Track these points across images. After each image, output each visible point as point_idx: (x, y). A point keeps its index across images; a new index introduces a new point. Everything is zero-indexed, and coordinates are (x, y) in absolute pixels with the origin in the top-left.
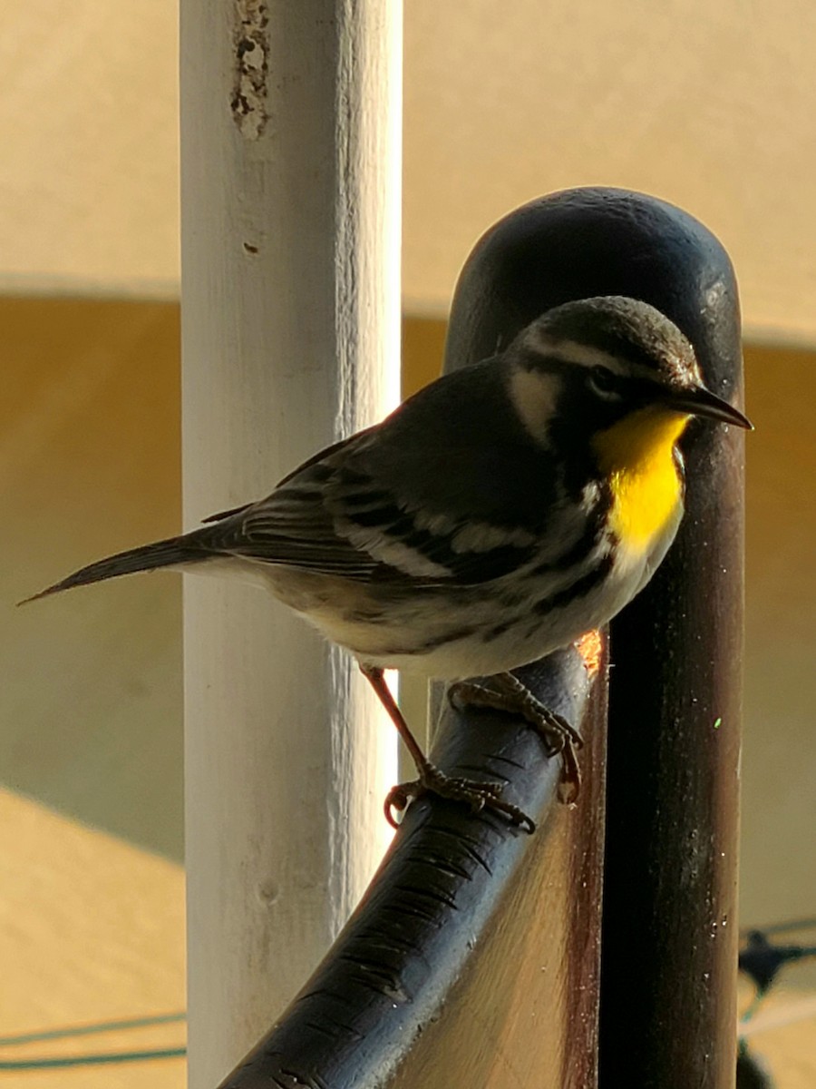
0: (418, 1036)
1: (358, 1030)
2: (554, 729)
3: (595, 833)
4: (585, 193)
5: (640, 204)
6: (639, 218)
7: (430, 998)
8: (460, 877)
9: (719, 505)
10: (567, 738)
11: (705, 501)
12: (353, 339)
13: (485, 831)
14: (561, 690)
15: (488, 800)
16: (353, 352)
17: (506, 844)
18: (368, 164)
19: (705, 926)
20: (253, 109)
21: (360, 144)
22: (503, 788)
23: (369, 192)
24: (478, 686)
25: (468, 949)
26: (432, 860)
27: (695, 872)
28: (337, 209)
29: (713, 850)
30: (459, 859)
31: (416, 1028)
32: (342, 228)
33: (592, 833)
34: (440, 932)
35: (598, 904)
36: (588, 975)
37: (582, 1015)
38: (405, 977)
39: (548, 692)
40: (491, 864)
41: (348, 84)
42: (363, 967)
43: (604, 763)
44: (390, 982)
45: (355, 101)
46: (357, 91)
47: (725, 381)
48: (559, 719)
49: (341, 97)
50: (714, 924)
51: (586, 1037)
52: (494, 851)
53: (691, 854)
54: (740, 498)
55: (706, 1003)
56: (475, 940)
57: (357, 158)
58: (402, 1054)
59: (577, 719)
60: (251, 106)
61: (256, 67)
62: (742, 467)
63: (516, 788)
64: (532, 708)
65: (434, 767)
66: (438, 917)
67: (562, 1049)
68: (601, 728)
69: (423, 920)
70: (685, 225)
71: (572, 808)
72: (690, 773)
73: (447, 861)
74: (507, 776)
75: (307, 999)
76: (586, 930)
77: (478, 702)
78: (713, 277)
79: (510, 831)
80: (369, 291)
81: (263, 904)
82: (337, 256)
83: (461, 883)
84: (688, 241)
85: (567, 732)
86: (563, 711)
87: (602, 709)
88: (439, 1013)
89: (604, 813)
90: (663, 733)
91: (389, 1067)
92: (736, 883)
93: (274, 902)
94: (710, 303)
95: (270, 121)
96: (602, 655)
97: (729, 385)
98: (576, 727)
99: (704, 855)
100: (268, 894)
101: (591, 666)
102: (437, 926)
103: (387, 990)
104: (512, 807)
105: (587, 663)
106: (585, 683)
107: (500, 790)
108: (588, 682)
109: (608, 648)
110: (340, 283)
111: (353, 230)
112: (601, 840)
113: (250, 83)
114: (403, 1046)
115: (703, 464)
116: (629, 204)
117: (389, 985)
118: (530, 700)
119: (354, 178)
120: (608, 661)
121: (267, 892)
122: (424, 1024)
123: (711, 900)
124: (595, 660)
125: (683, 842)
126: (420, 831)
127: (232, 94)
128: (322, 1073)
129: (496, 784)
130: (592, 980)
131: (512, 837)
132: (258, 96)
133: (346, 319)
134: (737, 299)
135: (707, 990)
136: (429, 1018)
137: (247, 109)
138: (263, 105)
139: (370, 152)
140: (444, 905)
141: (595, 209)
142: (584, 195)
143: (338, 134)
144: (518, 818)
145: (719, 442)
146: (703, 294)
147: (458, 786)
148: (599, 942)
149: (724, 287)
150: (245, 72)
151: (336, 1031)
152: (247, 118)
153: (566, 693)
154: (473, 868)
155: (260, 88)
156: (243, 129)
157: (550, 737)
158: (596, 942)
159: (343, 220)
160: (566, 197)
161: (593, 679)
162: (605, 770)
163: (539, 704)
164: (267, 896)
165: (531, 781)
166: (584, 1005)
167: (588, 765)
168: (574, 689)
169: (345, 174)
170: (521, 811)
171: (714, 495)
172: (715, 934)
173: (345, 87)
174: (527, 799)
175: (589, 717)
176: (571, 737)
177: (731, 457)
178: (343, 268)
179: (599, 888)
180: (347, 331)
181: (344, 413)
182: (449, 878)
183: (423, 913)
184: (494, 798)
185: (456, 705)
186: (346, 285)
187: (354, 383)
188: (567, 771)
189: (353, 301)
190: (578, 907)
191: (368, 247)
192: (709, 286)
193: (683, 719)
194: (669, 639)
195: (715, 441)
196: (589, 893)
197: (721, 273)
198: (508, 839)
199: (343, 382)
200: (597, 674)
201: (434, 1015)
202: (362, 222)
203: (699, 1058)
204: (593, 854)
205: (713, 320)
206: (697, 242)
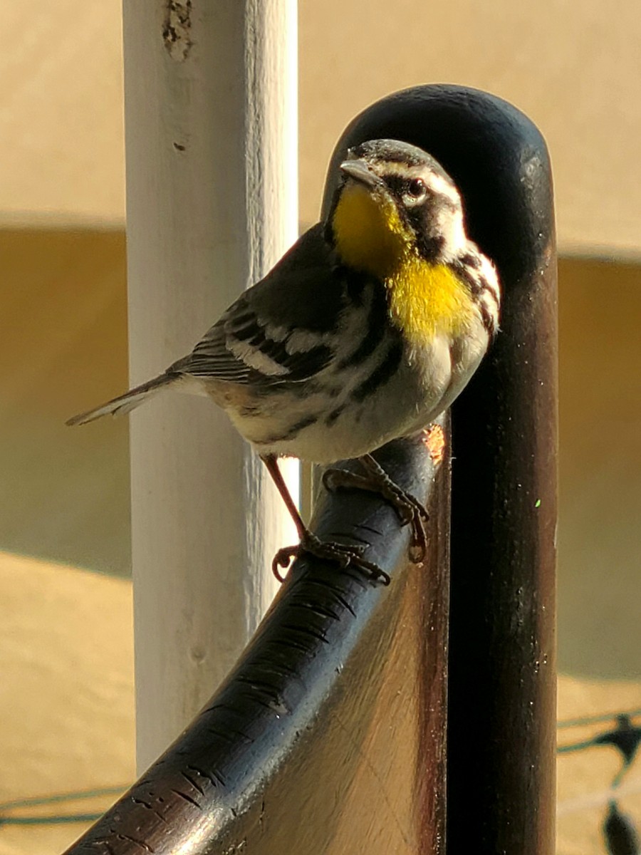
0: (296, 740)
1: (249, 735)
2: (406, 504)
3: (441, 589)
4: (431, 88)
5: (473, 96)
6: (472, 107)
7: (306, 711)
8: (330, 618)
9: (537, 332)
10: (416, 511)
11: (526, 329)
12: (260, 218)
13: (351, 583)
14: (411, 474)
15: (353, 559)
16: (260, 228)
17: (367, 593)
18: (271, 80)
19: (530, 664)
20: (180, 38)
21: (264, 65)
22: (365, 550)
23: (272, 101)
24: (347, 471)
25: (337, 673)
26: (309, 605)
27: (521, 621)
28: (247, 116)
29: (535, 604)
30: (329, 604)
31: (295, 734)
32: (251, 131)
33: (438, 588)
34: (314, 660)
35: (444, 646)
36: (437, 700)
37: (432, 731)
38: (286, 695)
39: (401, 476)
40: (355, 608)
41: (254, 17)
42: (254, 687)
43: (448, 534)
44: (274, 699)
45: (260, 30)
46: (262, 23)
47: (540, 235)
48: (411, 498)
49: (249, 27)
50: (537, 662)
51: (435, 749)
52: (357, 598)
53: (518, 607)
54: (554, 327)
55: (532, 725)
56: (342, 667)
57: (262, 75)
58: (284, 754)
59: (424, 497)
60: (178, 35)
61: (181, 3)
62: (555, 303)
63: (375, 550)
64: (389, 488)
65: (312, 534)
66: (312, 648)
67: (415, 755)
68: (445, 507)
69: (301, 651)
70: (507, 112)
71: (420, 567)
72: (516, 543)
73: (321, 606)
74: (368, 541)
75: (209, 712)
76: (435, 665)
77: (347, 484)
78: (531, 153)
79: (371, 583)
80: (272, 179)
81: (194, 664)
82: (247, 153)
83: (331, 622)
84: (511, 125)
85: (416, 507)
86: (413, 491)
87: (445, 491)
88: (313, 723)
89: (449, 574)
90: (495, 512)
91: (273, 764)
92: (554, 630)
93: (203, 661)
94: (528, 173)
95: (193, 47)
96: (445, 449)
97: (544, 237)
98: (424, 504)
99: (528, 608)
100: (198, 656)
101: (436, 457)
102: (312, 656)
103: (272, 704)
104: (372, 564)
105: (433, 455)
106: (431, 469)
107: (363, 551)
108: (433, 469)
109: (451, 444)
110: (250, 175)
111: (259, 133)
112: (446, 594)
113: (178, 18)
114: (284, 748)
115: (524, 299)
116: (465, 97)
117: (275, 701)
118: (387, 482)
119: (259, 91)
120: (451, 455)
121: (197, 654)
122: (301, 731)
123: (534, 643)
124: (439, 452)
125: (512, 599)
126: (300, 583)
127: (163, 26)
128: (220, 767)
129: (361, 546)
130: (441, 705)
131: (372, 588)
132: (184, 28)
133: (254, 202)
134: (550, 170)
135: (532, 714)
136: (306, 726)
137: (175, 37)
138: (188, 34)
139: (272, 71)
140: (317, 640)
141: (438, 100)
142: (429, 90)
143: (247, 56)
144: (376, 573)
145: (537, 282)
146: (522, 166)
147: (330, 548)
148: (446, 676)
149: (539, 161)
150: (173, 8)
151: (232, 735)
152: (175, 44)
153: (416, 478)
154: (340, 611)
155: (185, 21)
156: (172, 53)
157: (403, 511)
158: (443, 675)
159: (251, 125)
160: (415, 92)
161: (437, 468)
162: (449, 540)
163: (394, 485)
164: (197, 657)
165: (387, 544)
166: (433, 724)
167: (434, 534)
168: (422, 474)
169: (252, 88)
170: (379, 567)
171: (533, 324)
172: (538, 670)
173: (252, 19)
174: (384, 558)
175: (434, 496)
176: (419, 511)
177: (546, 295)
178: (251, 161)
179: (445, 634)
180: (256, 212)
181: (254, 276)
182: (322, 619)
183: (301, 646)
184: (358, 557)
185: (330, 486)
186: (255, 176)
187: (261, 253)
188: (416, 538)
189: (260, 188)
190: (427, 645)
191: (271, 146)
192: (527, 160)
193: (511, 500)
194: (499, 437)
195: (533, 281)
196: (436, 636)
197: (537, 149)
198: (369, 589)
199: (253, 252)
200: (441, 464)
201: (310, 724)
202: (266, 126)
203: (527, 768)
204: (439, 605)
205: (530, 187)
206: (518, 125)
